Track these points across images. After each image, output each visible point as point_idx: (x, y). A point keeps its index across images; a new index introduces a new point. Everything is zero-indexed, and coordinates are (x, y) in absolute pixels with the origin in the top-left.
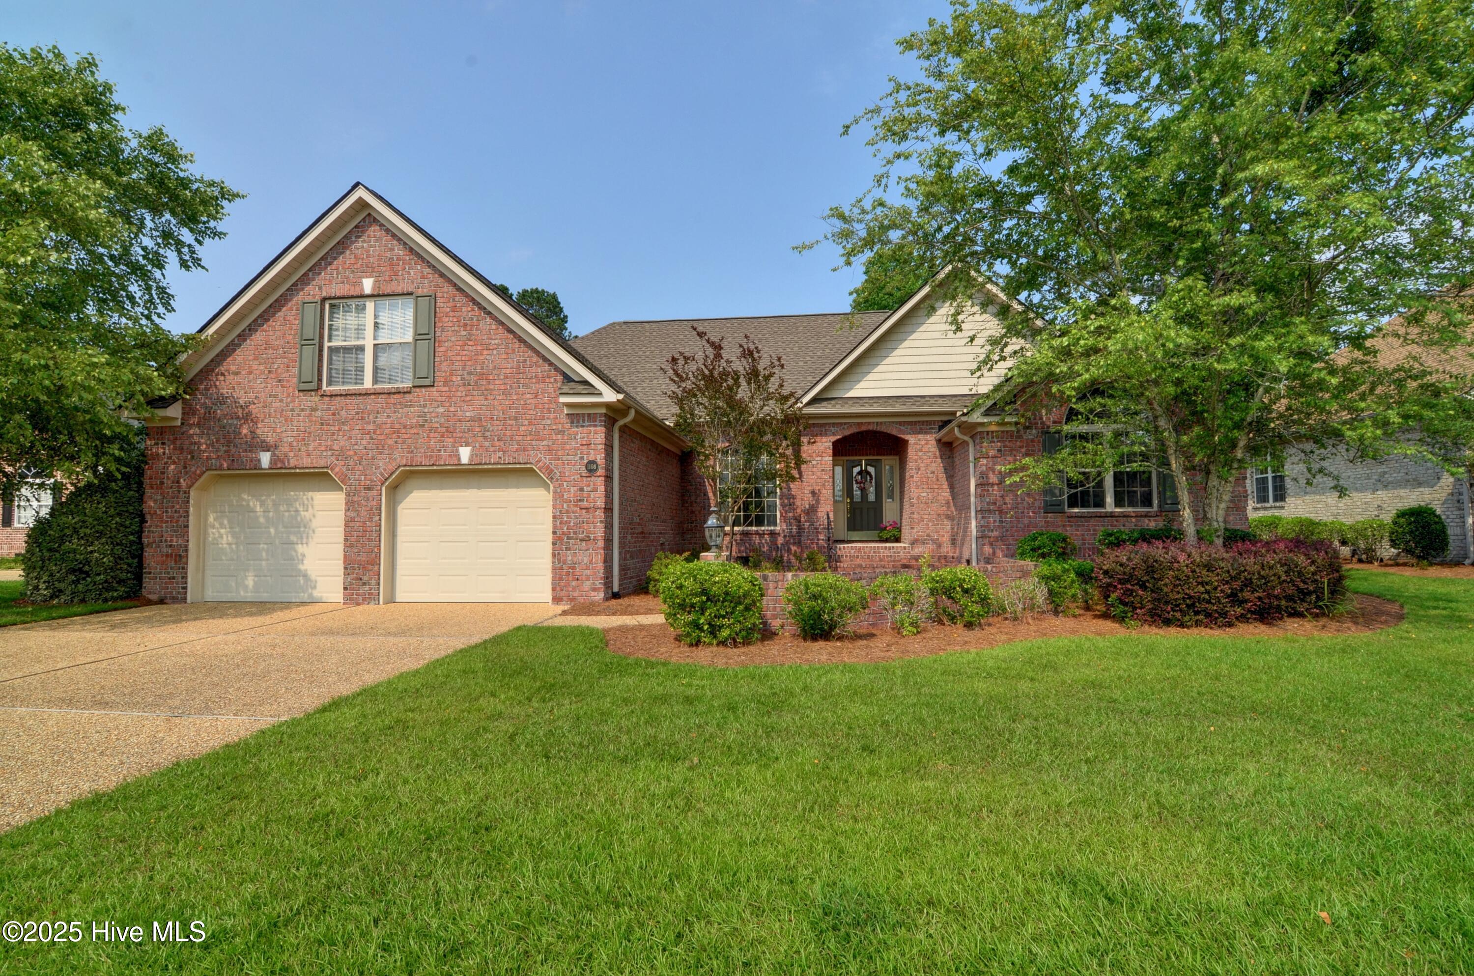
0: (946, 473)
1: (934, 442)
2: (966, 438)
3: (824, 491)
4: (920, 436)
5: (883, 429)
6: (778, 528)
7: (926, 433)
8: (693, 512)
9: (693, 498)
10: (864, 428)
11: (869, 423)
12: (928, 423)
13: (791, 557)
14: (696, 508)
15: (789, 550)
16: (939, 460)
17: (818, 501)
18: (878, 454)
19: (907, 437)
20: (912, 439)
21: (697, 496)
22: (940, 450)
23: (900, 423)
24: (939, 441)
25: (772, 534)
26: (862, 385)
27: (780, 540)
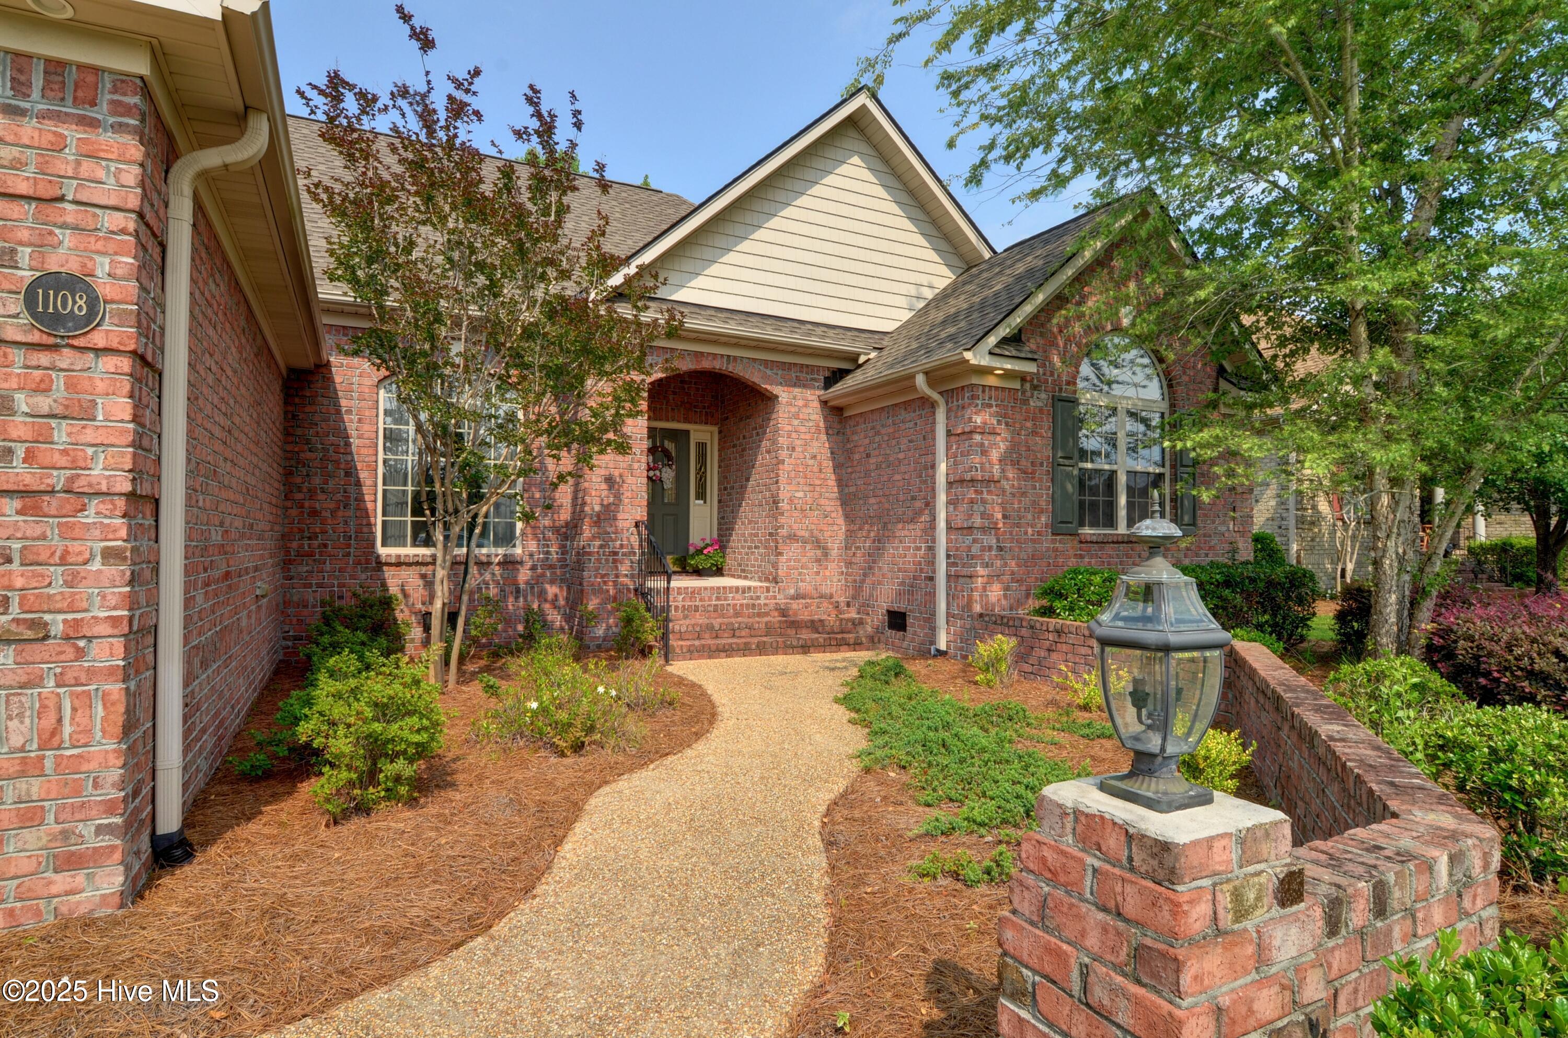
0: (833, 459)
1: (816, 404)
2: (935, 396)
3: (629, 479)
4: (797, 391)
5: (739, 370)
6: (518, 551)
7: (805, 386)
8: (314, 513)
9: (317, 480)
10: (706, 364)
11: (715, 355)
12: (810, 369)
13: (547, 606)
14: (324, 503)
15: (542, 595)
16: (824, 437)
17: (618, 496)
18: (687, 420)
19: (776, 390)
20: (783, 394)
21: (327, 476)
22: (825, 418)
23: (766, 363)
24: (824, 403)
25: (509, 563)
26: (699, 282)
27: (524, 575)
